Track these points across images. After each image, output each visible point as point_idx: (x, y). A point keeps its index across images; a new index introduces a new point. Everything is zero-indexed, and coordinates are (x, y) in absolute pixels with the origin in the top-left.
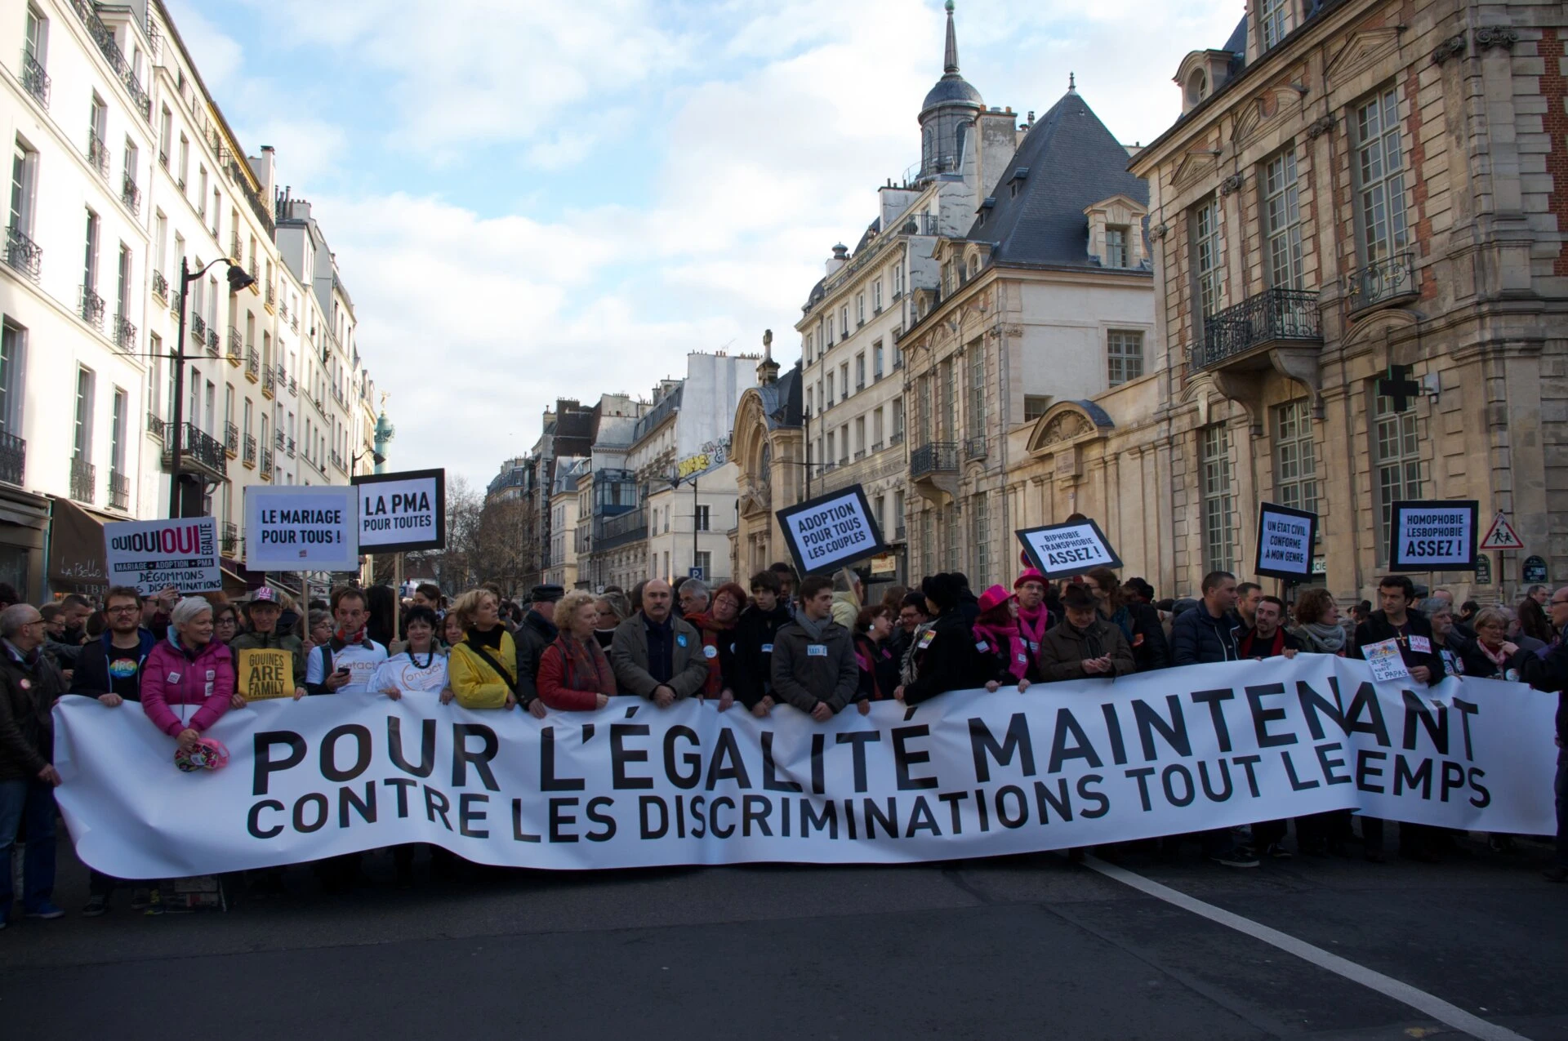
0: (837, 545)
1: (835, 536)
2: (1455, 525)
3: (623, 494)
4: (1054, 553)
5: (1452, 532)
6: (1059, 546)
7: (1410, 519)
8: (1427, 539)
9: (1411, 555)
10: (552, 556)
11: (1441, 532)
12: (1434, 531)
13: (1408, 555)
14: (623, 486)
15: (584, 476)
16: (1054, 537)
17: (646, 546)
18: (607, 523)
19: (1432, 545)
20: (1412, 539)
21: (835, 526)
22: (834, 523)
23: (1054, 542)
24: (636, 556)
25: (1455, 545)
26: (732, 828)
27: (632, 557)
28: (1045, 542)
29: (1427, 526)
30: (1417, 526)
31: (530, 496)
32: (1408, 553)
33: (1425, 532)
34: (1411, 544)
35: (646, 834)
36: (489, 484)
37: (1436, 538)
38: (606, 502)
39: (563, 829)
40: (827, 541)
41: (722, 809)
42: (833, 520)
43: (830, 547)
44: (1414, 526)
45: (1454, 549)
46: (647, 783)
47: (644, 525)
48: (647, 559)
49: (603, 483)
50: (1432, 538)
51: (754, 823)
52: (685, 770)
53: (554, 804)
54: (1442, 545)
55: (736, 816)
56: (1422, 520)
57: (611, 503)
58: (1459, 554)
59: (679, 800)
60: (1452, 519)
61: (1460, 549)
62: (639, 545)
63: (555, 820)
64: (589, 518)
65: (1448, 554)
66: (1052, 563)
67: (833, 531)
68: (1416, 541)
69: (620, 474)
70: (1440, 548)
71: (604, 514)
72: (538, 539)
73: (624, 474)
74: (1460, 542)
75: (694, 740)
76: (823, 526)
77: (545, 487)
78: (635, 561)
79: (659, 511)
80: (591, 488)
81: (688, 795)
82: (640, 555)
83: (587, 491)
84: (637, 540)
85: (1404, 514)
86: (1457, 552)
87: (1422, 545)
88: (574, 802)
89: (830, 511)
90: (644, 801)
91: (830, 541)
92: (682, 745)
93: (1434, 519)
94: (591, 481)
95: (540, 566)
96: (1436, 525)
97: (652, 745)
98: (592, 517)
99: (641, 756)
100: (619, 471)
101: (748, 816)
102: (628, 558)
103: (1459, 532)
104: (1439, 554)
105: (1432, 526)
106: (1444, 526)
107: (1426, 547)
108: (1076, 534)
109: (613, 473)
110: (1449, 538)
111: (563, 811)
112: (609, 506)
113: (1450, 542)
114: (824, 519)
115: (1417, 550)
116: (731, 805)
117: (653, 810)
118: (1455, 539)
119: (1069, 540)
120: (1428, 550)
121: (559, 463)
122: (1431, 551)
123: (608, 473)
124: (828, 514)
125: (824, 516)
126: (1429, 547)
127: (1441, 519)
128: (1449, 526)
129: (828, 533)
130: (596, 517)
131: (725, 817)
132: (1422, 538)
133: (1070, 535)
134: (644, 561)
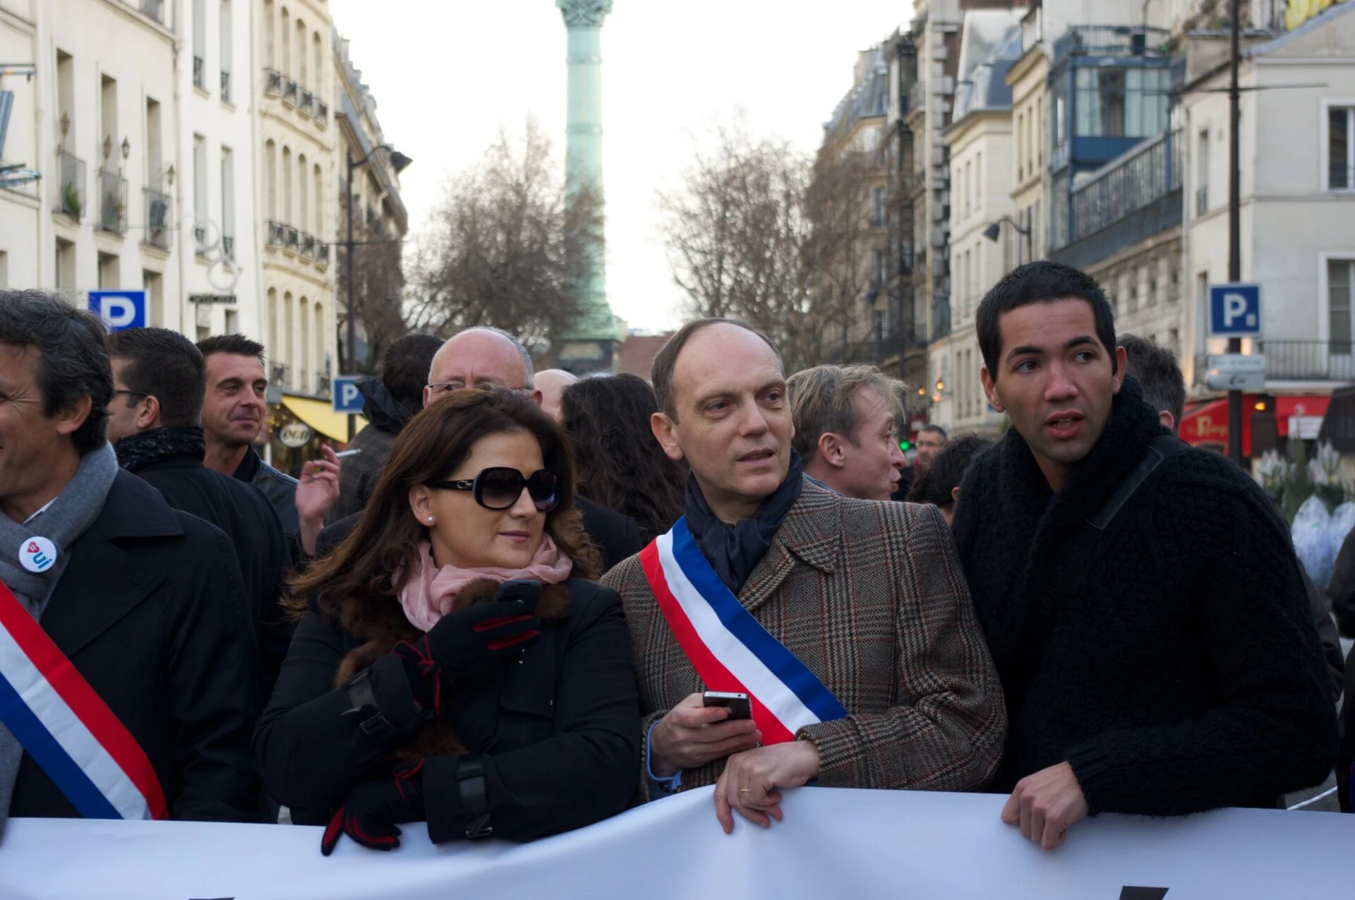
3: (1133, 103)
10: (953, 301)
14: (1133, 79)
15: (1025, 55)
17: (1179, 251)
18: (1082, 191)
24: (1153, 285)
27: (1143, 289)
31: (905, 133)
36: (829, 118)
38: (1084, 129)
47: (1175, 186)
48: (1182, 289)
49: (1074, 70)
57: (1098, 131)
62: (1162, 249)
64: (1038, 180)
69: (1125, 40)
71: (1077, 164)
72: (923, 256)
73: (1139, 42)
77: (941, 106)
78: (1151, 303)
79: (1213, 136)
80: (1041, 91)
82: (1163, 281)
83: (1033, 101)
84: (1155, 233)
94: (1041, 71)
95: (929, 334)
98: (1047, 179)
100: (1121, 30)
102: (1134, 293)
109: (1108, 39)
112: (1091, 140)
121: (973, 31)
123: (1090, 39)
130: (1056, 175)
134: (1173, 299)
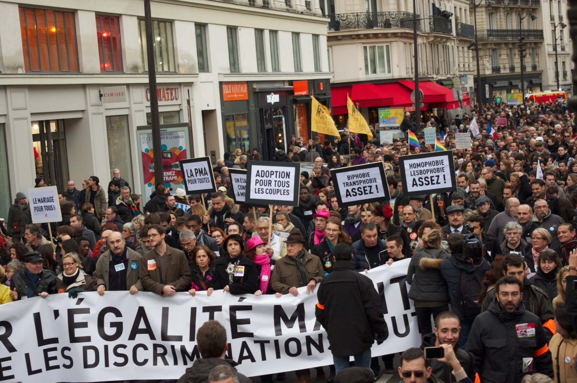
0: (271, 192)
1: (273, 187)
2: (439, 166)
4: (350, 188)
5: (438, 170)
6: (354, 183)
7: (411, 166)
8: (423, 176)
9: (415, 186)
11: (431, 171)
12: (427, 171)
13: (413, 186)
16: (353, 176)
19: (427, 179)
20: (414, 177)
21: (275, 181)
22: (276, 179)
23: (352, 181)
25: (441, 178)
26: (146, 361)
28: (346, 180)
29: (422, 169)
30: (416, 169)
32: (413, 185)
33: (421, 172)
34: (414, 180)
35: (86, 366)
37: (429, 175)
39: (52, 363)
40: (267, 187)
41: (140, 350)
42: (276, 177)
43: (268, 191)
44: (414, 169)
45: (441, 180)
46: (88, 339)
50: (426, 175)
51: (159, 359)
52: (110, 331)
53: (46, 351)
54: (433, 178)
55: (149, 354)
56: (419, 165)
58: (445, 182)
59: (106, 347)
60: (437, 163)
61: (445, 180)
63: (47, 359)
65: (438, 183)
66: (347, 196)
67: (273, 183)
68: (417, 178)
70: (432, 180)
74: (444, 175)
75: (118, 314)
76: (269, 178)
81: (112, 345)
85: (407, 163)
86: (443, 181)
87: (421, 180)
88: (55, 349)
89: (277, 172)
90: (85, 349)
91: (269, 188)
92: (110, 318)
93: (426, 164)
96: (428, 167)
97: (92, 319)
99: (84, 325)
101: (155, 355)
103: (443, 170)
104: (432, 184)
105: (425, 168)
106: (433, 167)
107: (423, 180)
108: (368, 174)
110: (437, 174)
111: (50, 354)
113: (438, 176)
114: (271, 175)
115: (418, 183)
116: (146, 348)
117: (91, 354)
118: (441, 174)
119: (362, 179)
120: (425, 182)
122: (427, 183)
124: (275, 173)
125: (272, 173)
126: (425, 180)
127: (430, 164)
128: (436, 167)
129: (270, 183)
131: (141, 355)
132: (420, 176)
133: (363, 175)
